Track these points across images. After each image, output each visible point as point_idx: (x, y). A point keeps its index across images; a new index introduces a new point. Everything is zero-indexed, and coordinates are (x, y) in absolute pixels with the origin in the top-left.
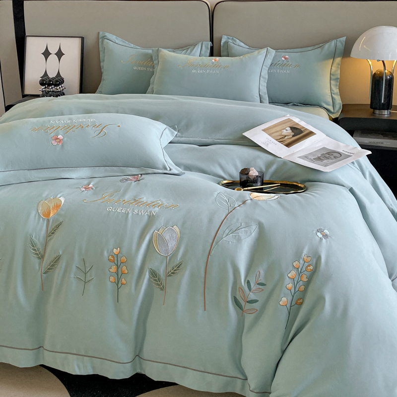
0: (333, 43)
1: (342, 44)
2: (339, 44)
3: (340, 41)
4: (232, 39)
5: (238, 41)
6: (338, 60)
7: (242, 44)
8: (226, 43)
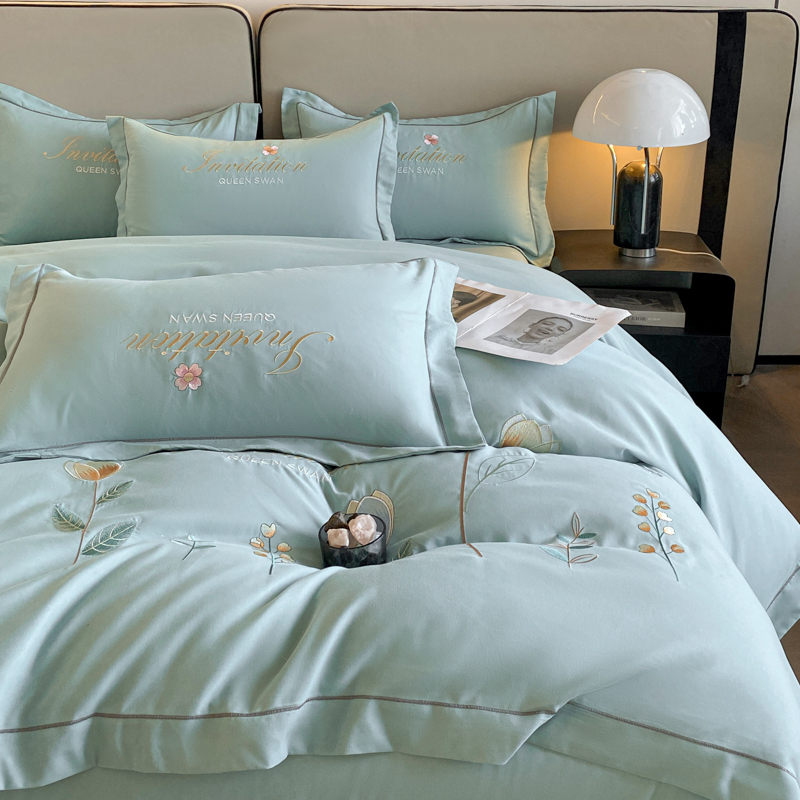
0: (530, 104)
1: (549, 107)
2: (543, 108)
3: (546, 101)
4: (307, 96)
5: (320, 100)
6: (543, 141)
7: (330, 108)
8: (293, 105)
